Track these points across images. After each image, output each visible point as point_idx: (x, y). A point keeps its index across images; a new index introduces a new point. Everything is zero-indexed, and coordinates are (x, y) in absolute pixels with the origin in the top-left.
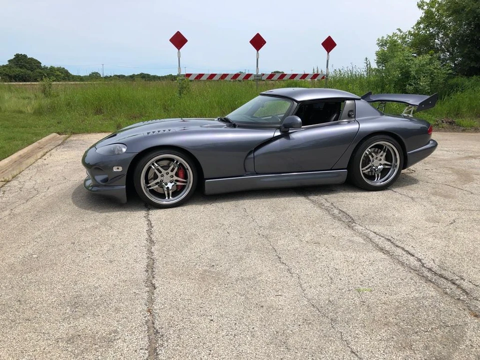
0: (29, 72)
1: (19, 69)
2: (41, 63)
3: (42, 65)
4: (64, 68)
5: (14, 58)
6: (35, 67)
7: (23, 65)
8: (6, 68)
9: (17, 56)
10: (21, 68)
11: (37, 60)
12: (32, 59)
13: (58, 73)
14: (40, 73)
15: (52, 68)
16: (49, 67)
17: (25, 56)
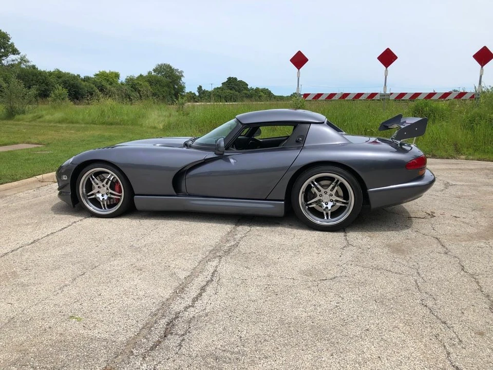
0: (237, 93)
1: (229, 91)
2: (248, 85)
3: (249, 87)
4: (268, 89)
5: (227, 81)
6: (242, 88)
7: (233, 87)
8: (219, 90)
9: (230, 79)
10: (231, 89)
11: (245, 83)
12: (241, 82)
13: (262, 94)
14: (246, 94)
15: (257, 89)
16: (255, 88)
17: (236, 79)
